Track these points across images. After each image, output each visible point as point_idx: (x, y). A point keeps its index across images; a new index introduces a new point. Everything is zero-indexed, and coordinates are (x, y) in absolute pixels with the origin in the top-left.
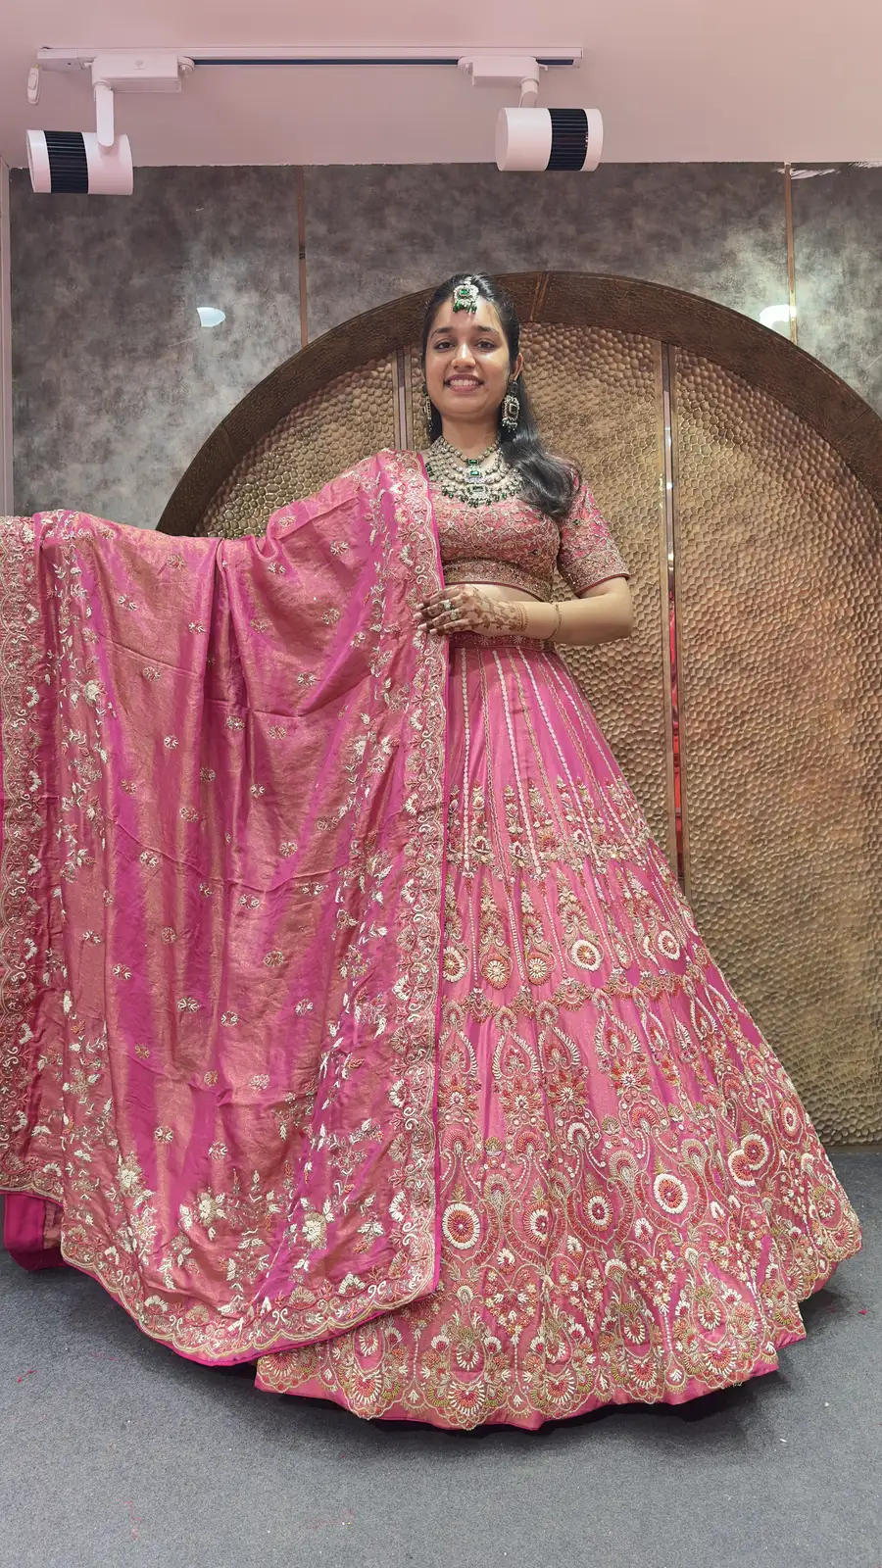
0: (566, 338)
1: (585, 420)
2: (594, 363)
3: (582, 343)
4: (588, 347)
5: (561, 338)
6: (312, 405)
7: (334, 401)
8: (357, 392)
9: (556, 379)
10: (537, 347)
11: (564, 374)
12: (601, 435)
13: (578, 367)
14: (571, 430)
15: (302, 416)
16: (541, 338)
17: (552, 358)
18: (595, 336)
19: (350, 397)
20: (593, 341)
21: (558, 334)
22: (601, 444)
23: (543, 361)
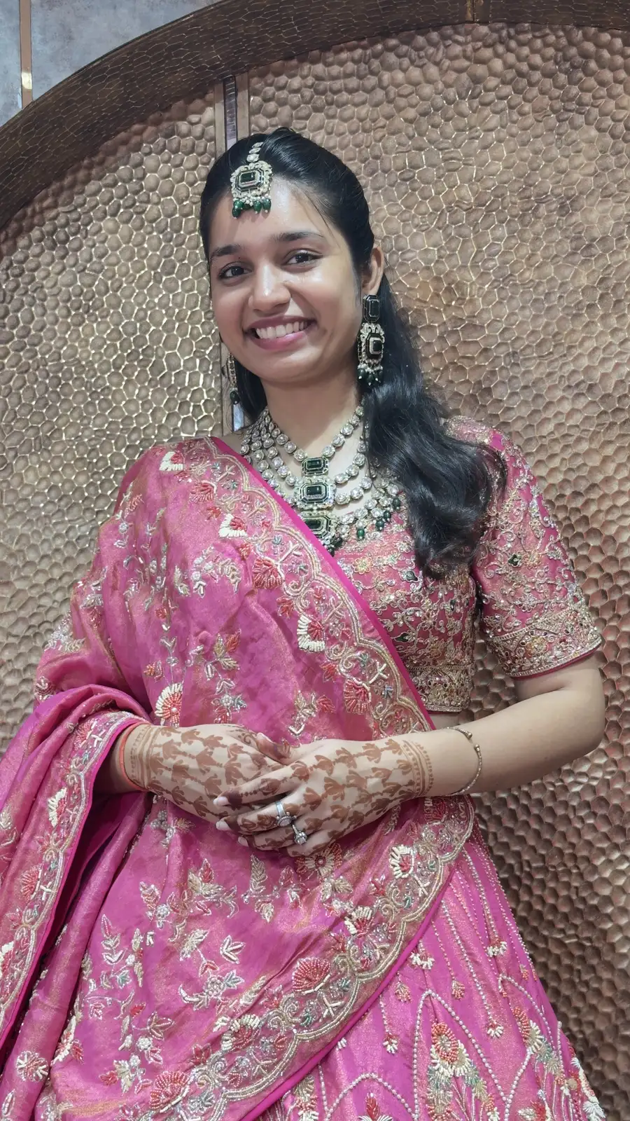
0: (534, 51)
1: (567, 206)
2: (587, 97)
3: (565, 59)
4: (576, 67)
5: (525, 51)
6: (72, 186)
7: (109, 178)
8: (150, 162)
9: (514, 130)
10: (480, 70)
11: (530, 120)
12: (597, 233)
13: (558, 105)
14: (540, 226)
15: (55, 205)
16: (487, 53)
17: (507, 90)
18: (590, 47)
19: (138, 172)
20: (585, 56)
21: (521, 44)
22: (598, 250)
23: (492, 95)
